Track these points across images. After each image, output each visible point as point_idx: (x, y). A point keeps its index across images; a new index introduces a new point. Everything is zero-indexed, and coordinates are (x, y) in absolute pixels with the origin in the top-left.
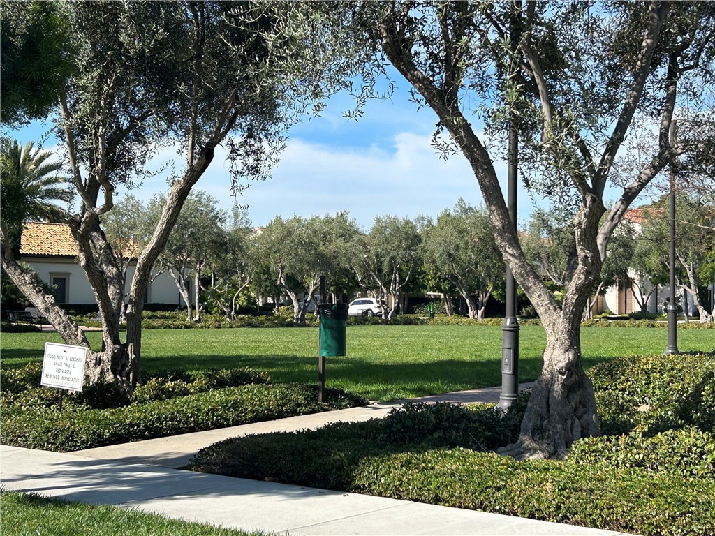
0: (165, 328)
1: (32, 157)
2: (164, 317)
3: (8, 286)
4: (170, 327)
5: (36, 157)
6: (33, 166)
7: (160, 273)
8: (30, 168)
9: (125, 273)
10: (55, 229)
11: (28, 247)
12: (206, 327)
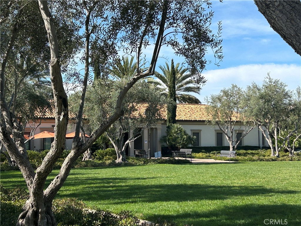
0: (260, 161)
1: (178, 70)
2: (252, 153)
3: (170, 137)
4: (263, 161)
5: (181, 71)
6: (180, 75)
7: (252, 129)
8: (178, 76)
9: (233, 129)
10: (192, 107)
11: (179, 117)
12: (284, 160)
